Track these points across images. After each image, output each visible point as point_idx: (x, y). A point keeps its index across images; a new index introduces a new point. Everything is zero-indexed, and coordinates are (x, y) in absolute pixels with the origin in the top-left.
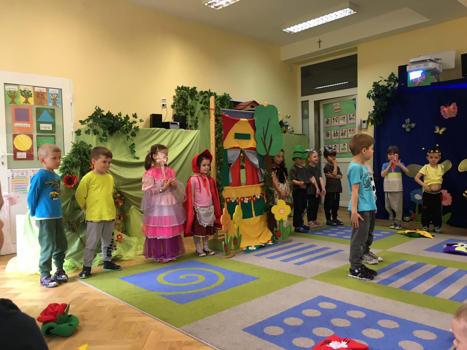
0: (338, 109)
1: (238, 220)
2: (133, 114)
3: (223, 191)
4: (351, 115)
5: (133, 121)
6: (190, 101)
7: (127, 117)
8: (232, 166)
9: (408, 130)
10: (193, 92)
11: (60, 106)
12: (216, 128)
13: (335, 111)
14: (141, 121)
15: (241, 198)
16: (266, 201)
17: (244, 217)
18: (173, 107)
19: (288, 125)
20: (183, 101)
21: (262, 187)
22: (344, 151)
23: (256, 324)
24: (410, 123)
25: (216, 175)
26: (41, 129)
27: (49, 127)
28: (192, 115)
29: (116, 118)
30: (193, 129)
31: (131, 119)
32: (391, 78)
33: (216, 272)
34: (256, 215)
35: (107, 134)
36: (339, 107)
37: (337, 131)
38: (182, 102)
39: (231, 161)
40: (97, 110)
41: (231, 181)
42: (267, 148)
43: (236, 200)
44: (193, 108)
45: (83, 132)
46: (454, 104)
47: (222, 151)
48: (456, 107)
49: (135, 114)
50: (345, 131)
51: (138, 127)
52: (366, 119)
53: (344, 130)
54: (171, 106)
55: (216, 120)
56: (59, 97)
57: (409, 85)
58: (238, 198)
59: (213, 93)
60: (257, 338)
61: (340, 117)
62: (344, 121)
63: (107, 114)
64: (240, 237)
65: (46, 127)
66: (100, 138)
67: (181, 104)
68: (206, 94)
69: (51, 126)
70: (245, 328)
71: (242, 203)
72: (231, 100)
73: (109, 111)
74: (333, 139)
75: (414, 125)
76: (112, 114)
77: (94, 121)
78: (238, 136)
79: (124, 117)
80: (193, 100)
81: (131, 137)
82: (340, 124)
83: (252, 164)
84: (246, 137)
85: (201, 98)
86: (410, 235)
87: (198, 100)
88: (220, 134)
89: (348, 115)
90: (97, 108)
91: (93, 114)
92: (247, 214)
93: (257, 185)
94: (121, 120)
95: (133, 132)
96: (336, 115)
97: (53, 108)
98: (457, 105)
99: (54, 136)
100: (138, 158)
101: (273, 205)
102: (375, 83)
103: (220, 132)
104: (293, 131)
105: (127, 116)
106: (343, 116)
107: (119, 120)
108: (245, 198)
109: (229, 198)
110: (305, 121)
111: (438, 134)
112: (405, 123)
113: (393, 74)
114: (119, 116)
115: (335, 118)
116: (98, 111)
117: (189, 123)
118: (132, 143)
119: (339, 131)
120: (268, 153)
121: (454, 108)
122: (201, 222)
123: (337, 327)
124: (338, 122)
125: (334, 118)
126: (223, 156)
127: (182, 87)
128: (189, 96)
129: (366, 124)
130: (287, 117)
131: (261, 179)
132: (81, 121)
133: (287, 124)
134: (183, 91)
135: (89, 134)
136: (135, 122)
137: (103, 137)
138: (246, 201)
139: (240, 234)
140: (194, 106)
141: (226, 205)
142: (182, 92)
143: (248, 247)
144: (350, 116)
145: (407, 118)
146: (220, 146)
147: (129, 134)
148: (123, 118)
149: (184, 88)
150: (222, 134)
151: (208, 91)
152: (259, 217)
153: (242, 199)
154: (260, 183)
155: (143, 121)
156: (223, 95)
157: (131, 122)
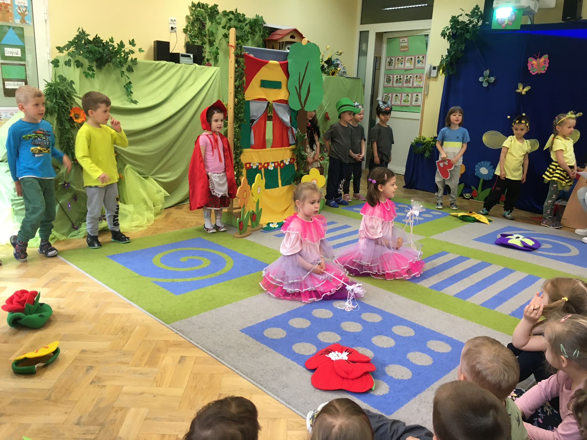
0: (405, 47)
1: (259, 192)
2: (129, 41)
3: (242, 155)
4: (421, 57)
5: (130, 50)
6: (208, 24)
7: (122, 45)
8: (255, 122)
9: (485, 85)
10: (213, 12)
11: (31, 24)
12: (236, 72)
13: (401, 49)
14: (140, 50)
15: (265, 163)
16: (296, 169)
17: (267, 186)
18: (185, 31)
19: (338, 64)
20: (200, 25)
21: (293, 150)
22: (406, 104)
23: (258, 323)
24: (489, 76)
25: (233, 133)
26: (6, 55)
27: (17, 52)
28: (211, 43)
29: (105, 46)
30: (211, 65)
31: (128, 47)
32: (475, 12)
33: (224, 256)
34: (283, 185)
35: (94, 68)
36: (406, 44)
37: (400, 76)
38: (197, 25)
39: (254, 116)
40: (80, 32)
41: (253, 142)
42: (303, 101)
43: (258, 166)
44: (212, 34)
45: (61, 63)
46: (546, 56)
47: (242, 104)
48: (548, 61)
49: (133, 40)
50: (411, 77)
51: (136, 59)
52: (437, 64)
53: (409, 76)
54: (182, 30)
55: (237, 62)
56: (28, 12)
57: (494, 26)
58: (260, 164)
59: (241, 14)
60: (254, 341)
61: (407, 58)
62: (411, 64)
63: (94, 38)
64: (260, 213)
65: (12, 53)
66: (84, 73)
67: (196, 29)
68: (231, 16)
69: (19, 50)
70: (243, 329)
71: (266, 169)
72: (265, 25)
73: (97, 35)
74: (395, 87)
75: (494, 79)
76: (101, 39)
77: (76, 48)
78: (265, 84)
79: (118, 44)
80: (214, 23)
81: (126, 73)
82: (405, 68)
83: (281, 121)
84: (276, 85)
85: (224, 21)
86: (464, 219)
87: (219, 23)
88: (241, 81)
89: (417, 57)
90: (81, 30)
91: (75, 38)
92: (271, 183)
93: (286, 148)
94: (114, 48)
95: (129, 66)
96: (402, 55)
97: (22, 26)
98: (549, 59)
99: (24, 65)
100: (135, 102)
101: (305, 173)
102: (453, 17)
103: (241, 79)
104: (344, 72)
105: (121, 42)
106: (410, 57)
107: (111, 48)
108: (270, 164)
109: (250, 163)
110: (362, 58)
111: (520, 93)
112: (483, 76)
113: (477, 8)
114: (110, 43)
115: (400, 58)
116: (82, 35)
117: (207, 55)
118: (128, 81)
119: (404, 77)
120: (303, 107)
121: (545, 61)
122: (214, 192)
123: (346, 331)
124: (403, 64)
125: (398, 59)
126: (243, 110)
127: (199, 3)
128: (207, 18)
129: (436, 71)
130: (338, 54)
131: (292, 141)
132: (58, 48)
133: (338, 62)
134: (199, 9)
135: (70, 65)
136: (133, 52)
137: (89, 72)
138: (271, 167)
139: (260, 208)
140: (214, 32)
141: (244, 171)
142: (198, 11)
143: (268, 224)
144: (418, 57)
145: (487, 70)
146: (240, 97)
147: (124, 69)
148: (116, 46)
149: (201, 6)
150: (243, 81)
151: (234, 11)
152: (286, 187)
153: (266, 165)
154: (290, 145)
155: (143, 51)
156: (255, 17)
157: (126, 51)
